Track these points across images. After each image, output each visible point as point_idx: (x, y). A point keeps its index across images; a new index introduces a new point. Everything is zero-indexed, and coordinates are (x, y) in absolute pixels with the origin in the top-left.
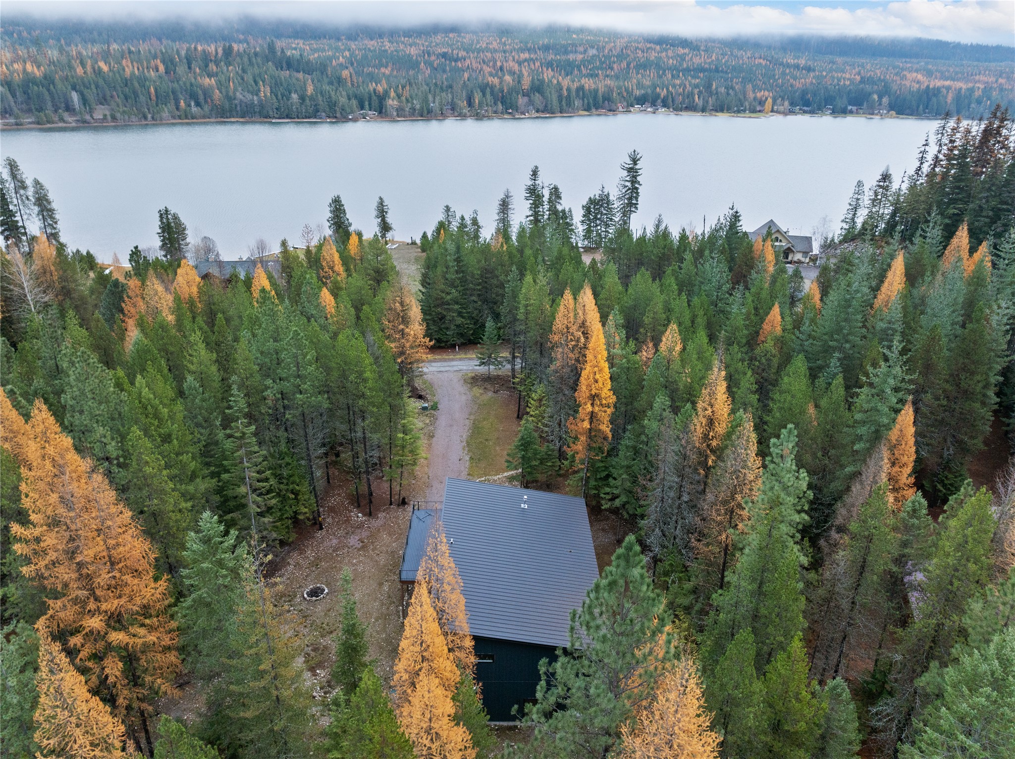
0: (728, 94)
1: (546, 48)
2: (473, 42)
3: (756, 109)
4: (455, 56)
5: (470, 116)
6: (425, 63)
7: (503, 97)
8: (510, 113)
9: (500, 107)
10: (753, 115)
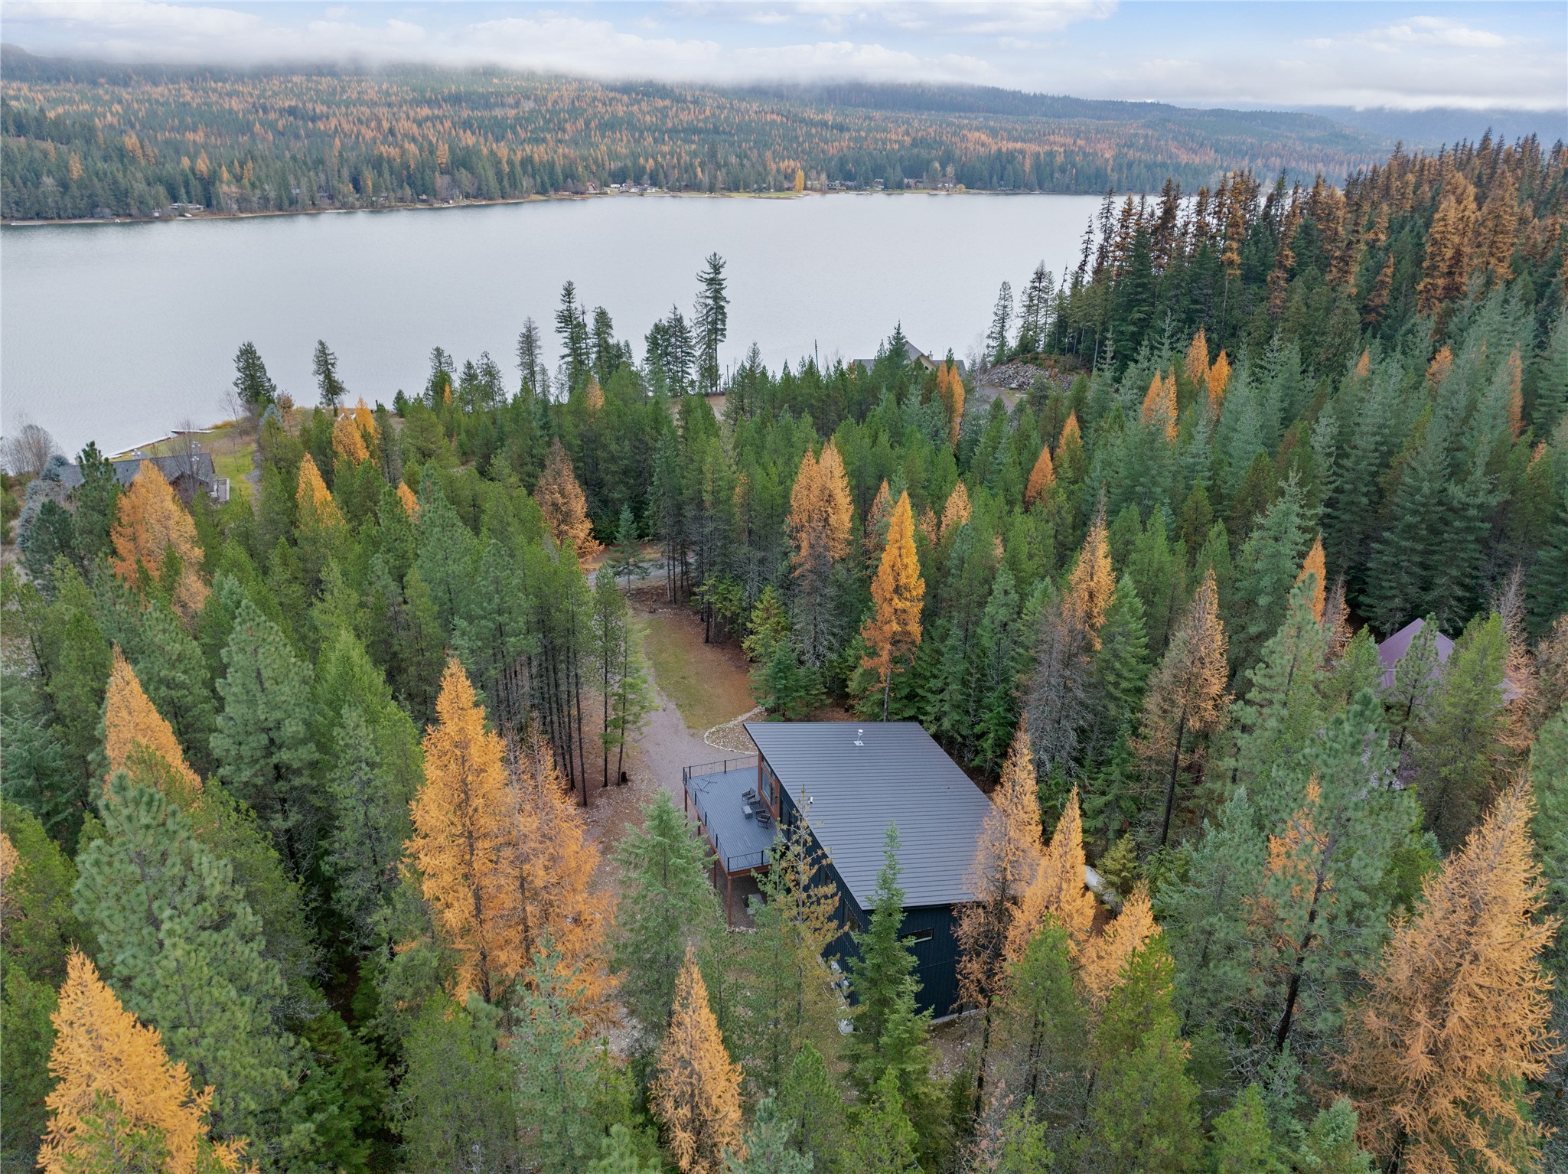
0: (742, 165)
1: (456, 99)
2: (334, 90)
3: (783, 185)
4: (311, 113)
5: (361, 207)
6: (262, 124)
7: (409, 176)
8: (424, 201)
9: (408, 191)
10: (782, 195)
